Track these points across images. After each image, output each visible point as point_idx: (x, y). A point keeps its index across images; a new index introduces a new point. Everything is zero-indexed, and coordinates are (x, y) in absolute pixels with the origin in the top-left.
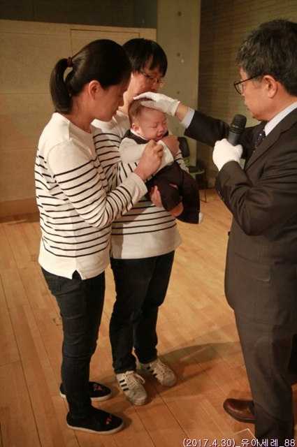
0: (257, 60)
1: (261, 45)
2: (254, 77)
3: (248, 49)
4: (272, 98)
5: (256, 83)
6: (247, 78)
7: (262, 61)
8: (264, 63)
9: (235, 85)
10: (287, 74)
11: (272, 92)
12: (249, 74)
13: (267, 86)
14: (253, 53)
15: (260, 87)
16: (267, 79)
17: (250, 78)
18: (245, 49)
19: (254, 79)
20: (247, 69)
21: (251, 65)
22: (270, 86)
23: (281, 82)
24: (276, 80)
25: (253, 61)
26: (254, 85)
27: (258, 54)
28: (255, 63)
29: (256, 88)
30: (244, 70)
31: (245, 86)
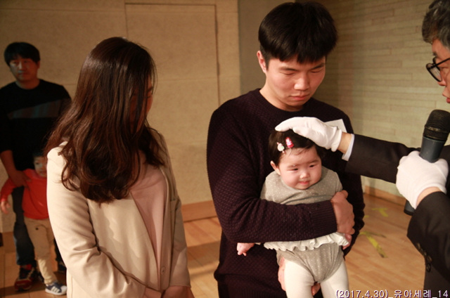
18: (442, 12)
30: (444, 44)
31: (447, 68)
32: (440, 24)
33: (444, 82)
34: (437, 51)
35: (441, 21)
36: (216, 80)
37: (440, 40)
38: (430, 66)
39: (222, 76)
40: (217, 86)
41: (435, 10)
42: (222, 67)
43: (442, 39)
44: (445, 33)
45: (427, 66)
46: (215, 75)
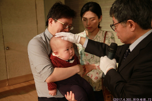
0: (123, 12)
1: (124, 4)
2: (122, 21)
3: (117, 7)
4: (133, 31)
5: (124, 24)
6: (118, 22)
7: (126, 13)
8: (127, 14)
9: (111, 26)
10: (140, 18)
11: (133, 29)
12: (119, 20)
13: (130, 25)
14: (120, 9)
15: (126, 27)
16: (129, 22)
17: (120, 22)
18: (115, 7)
19: (122, 23)
20: (117, 17)
21: (119, 15)
22: (132, 25)
23: (137, 23)
24: (135, 22)
25: (120, 13)
26: (122, 25)
27: (123, 9)
28: (121, 14)
29: (123, 27)
30: (116, 18)
31: (116, 26)
32: (115, 12)
33: (116, 31)
34: (114, 20)
35: (115, 11)
36: (36, 26)
37: (114, 17)
38: (112, 25)
39: (38, 25)
40: (37, 29)
41: (113, 6)
42: (38, 22)
43: (115, 16)
44: (116, 15)
45: (111, 25)
46: (36, 24)
